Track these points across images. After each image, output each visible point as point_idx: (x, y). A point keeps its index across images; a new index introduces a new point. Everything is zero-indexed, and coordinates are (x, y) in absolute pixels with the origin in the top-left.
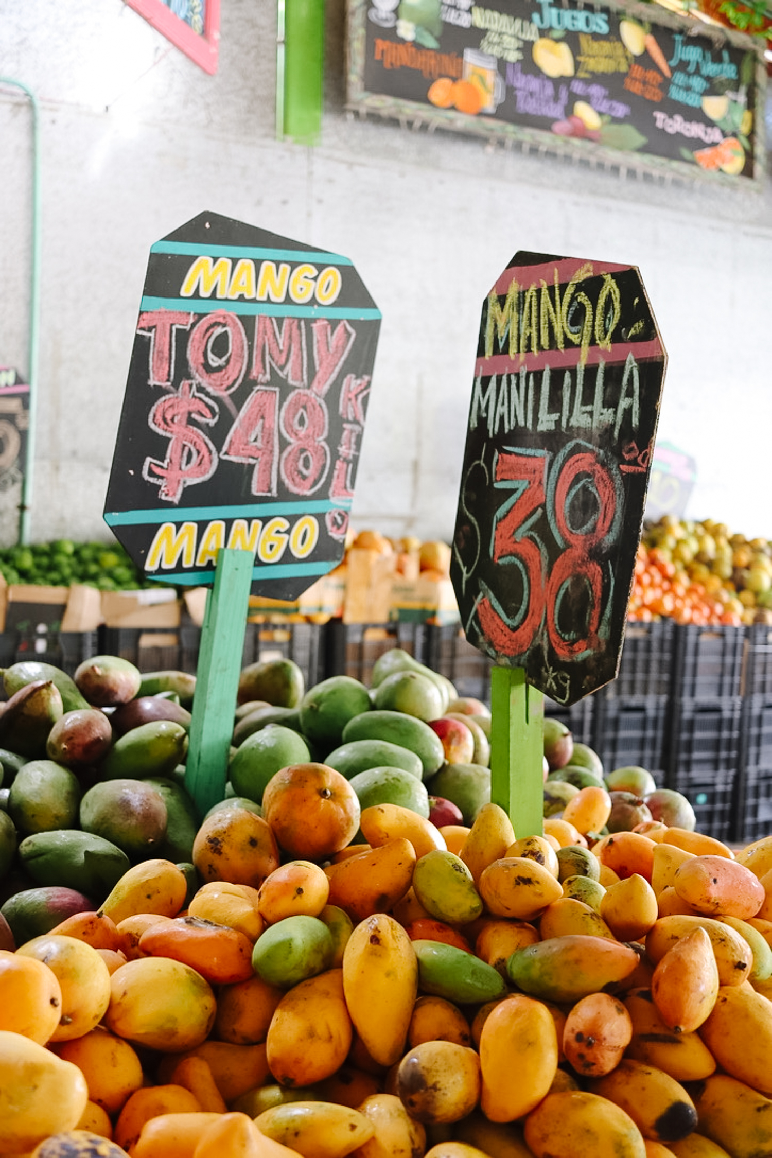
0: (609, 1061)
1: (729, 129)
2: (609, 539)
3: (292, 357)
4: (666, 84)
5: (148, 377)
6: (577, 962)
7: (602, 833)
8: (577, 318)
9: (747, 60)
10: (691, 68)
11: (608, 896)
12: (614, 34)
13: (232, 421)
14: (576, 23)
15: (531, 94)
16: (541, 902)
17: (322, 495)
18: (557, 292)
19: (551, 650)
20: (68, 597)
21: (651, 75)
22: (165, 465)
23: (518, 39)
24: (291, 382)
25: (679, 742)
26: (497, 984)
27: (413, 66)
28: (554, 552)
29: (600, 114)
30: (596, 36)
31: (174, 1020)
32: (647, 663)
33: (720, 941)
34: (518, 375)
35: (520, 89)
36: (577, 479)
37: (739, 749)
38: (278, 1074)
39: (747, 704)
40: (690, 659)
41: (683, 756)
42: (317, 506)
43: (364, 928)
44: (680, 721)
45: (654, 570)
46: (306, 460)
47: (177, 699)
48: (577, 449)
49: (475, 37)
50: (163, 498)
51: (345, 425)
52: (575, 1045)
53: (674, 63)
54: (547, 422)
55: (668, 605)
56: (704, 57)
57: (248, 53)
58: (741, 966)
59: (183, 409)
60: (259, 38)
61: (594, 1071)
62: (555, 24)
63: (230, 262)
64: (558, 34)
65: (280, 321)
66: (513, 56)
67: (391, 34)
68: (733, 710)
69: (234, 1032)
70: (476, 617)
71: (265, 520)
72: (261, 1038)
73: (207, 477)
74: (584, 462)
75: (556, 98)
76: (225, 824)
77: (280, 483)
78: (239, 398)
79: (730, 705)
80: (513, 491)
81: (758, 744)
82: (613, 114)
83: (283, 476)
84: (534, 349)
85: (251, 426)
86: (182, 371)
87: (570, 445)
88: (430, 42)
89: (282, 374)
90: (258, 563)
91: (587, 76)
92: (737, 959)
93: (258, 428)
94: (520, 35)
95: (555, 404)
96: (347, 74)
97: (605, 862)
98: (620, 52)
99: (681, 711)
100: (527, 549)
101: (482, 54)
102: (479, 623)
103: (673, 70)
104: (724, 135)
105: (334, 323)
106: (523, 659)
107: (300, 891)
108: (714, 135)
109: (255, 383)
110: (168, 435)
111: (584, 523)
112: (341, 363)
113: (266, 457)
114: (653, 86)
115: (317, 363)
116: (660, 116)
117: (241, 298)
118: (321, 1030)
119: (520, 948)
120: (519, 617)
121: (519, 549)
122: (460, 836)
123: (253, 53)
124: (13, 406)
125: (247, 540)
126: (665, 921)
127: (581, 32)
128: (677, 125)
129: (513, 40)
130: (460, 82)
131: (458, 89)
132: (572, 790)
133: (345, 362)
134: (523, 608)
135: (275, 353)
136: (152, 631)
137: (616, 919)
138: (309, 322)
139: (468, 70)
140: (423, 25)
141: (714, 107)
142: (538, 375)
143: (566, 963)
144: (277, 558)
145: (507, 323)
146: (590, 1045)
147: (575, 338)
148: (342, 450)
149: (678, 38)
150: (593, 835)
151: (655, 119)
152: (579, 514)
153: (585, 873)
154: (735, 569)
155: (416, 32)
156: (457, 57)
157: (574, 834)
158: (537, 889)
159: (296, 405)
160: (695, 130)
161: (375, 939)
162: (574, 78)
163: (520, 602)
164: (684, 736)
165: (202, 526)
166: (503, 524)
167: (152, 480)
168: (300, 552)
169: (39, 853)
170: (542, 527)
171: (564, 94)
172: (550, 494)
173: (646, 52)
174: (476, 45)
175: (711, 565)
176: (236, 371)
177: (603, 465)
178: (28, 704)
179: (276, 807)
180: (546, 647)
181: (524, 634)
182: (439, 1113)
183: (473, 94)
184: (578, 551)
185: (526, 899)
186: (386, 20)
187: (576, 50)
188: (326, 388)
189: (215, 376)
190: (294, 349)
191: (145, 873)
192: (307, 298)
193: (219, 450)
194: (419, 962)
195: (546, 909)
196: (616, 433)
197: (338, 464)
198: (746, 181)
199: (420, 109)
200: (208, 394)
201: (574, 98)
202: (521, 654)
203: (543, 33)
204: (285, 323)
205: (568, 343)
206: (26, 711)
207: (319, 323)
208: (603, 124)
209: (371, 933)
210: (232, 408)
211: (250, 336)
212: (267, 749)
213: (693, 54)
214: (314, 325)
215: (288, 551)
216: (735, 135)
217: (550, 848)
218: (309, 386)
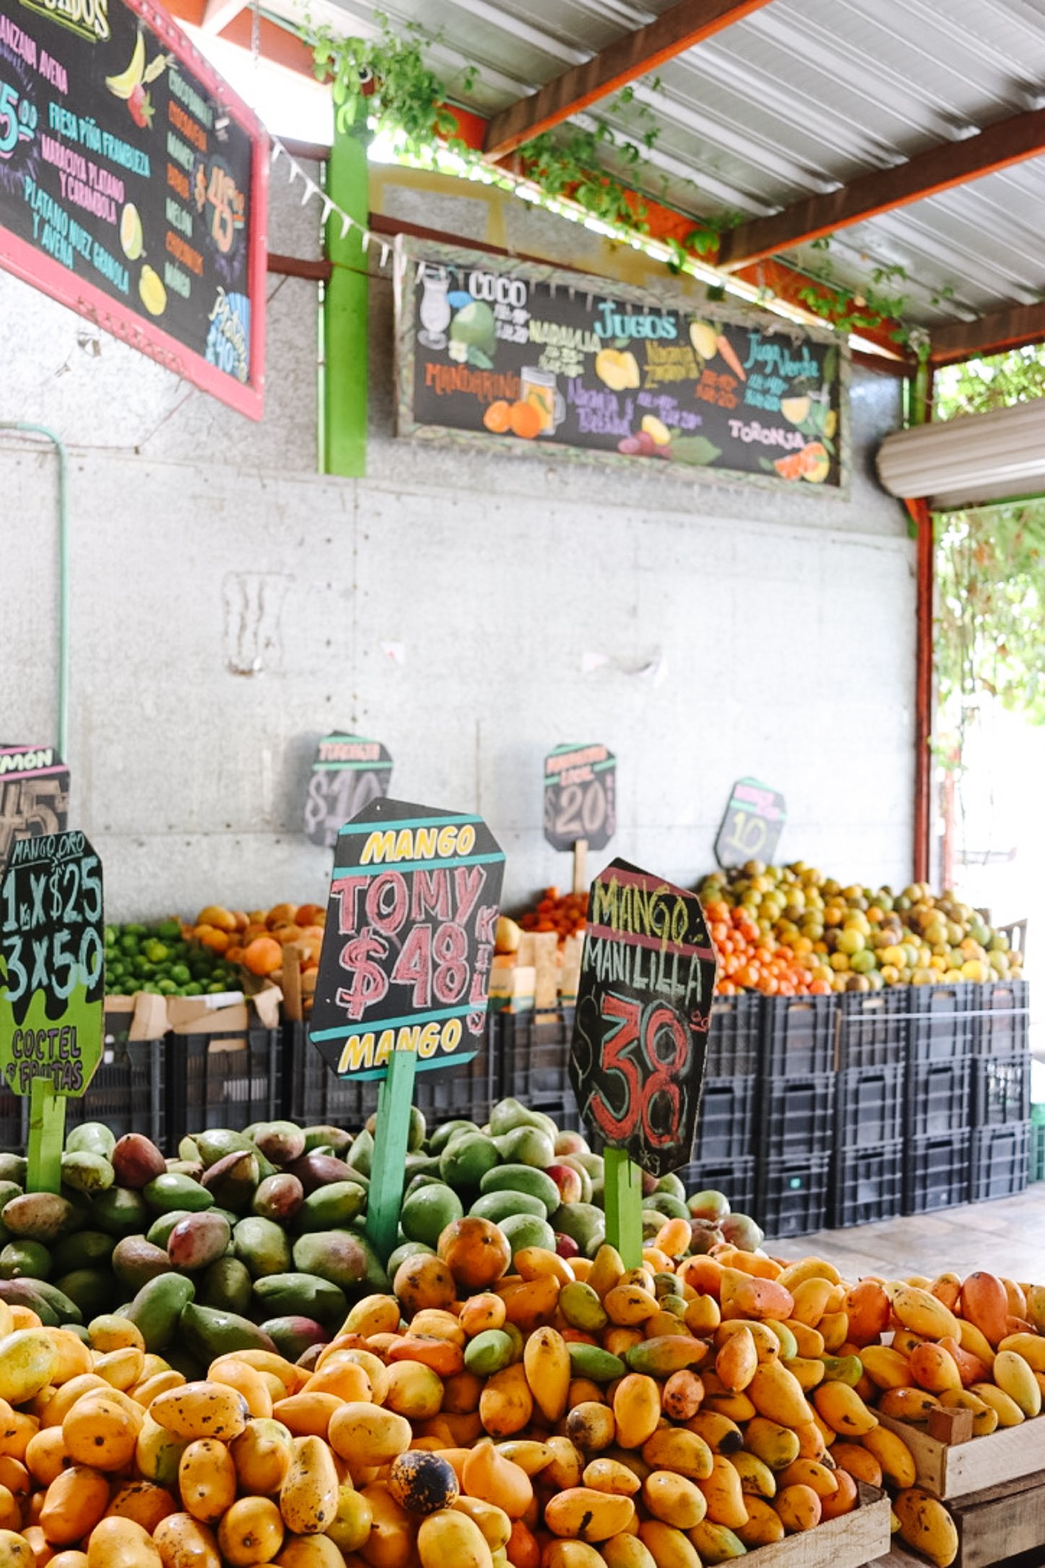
0: (691, 1410)
1: (811, 431)
2: (684, 1071)
3: (441, 899)
4: (741, 389)
5: (338, 928)
6: (670, 1351)
7: (685, 1255)
8: (659, 918)
9: (830, 355)
10: (768, 370)
11: (689, 1308)
12: (684, 337)
13: (398, 954)
14: (641, 329)
15: (594, 411)
16: (645, 1315)
17: (464, 1002)
18: (645, 896)
19: (646, 1139)
20: (135, 1006)
21: (725, 380)
22: (351, 992)
23: (579, 351)
24: (440, 918)
25: (769, 1122)
26: (621, 1368)
27: (468, 390)
28: (647, 1073)
29: (670, 427)
30: (663, 342)
31: (423, 1398)
32: (733, 1039)
33: (758, 1336)
34: (618, 944)
35: (583, 407)
36: (661, 1026)
37: (835, 1129)
38: (490, 1429)
39: (842, 1077)
40: (778, 1034)
41: (774, 1138)
42: (460, 1011)
43: (536, 1337)
44: (771, 1100)
45: (738, 935)
46: (452, 976)
47: (333, 1153)
48: (660, 1007)
49: (532, 353)
50: (350, 1017)
51: (481, 946)
52: (671, 1401)
53: (748, 365)
54: (639, 983)
55: (753, 976)
56: (782, 356)
57: (286, 378)
58: (771, 1351)
59: (363, 949)
60: (298, 361)
61: (683, 1416)
62: (618, 332)
63: (394, 834)
64: (621, 343)
65: (431, 872)
66: (573, 371)
67: (442, 356)
68: (827, 1086)
69: (455, 1407)
70: (590, 1107)
71: (423, 1026)
72: (476, 1408)
73: (381, 997)
74: (666, 1016)
75: (621, 414)
76: (419, 1267)
77: (434, 996)
78: (402, 936)
79: (822, 1080)
80: (616, 1024)
81: (856, 1122)
82: (684, 425)
83: (436, 990)
84: (630, 929)
85: (412, 955)
86: (363, 921)
87: (656, 1002)
88: (484, 363)
89: (433, 913)
90: (419, 1059)
91: (655, 386)
92: (769, 1346)
93: (417, 957)
94: (580, 347)
95: (645, 972)
96: (397, 405)
97: (688, 1281)
98: (690, 356)
99: (771, 1091)
100: (628, 1067)
101: (541, 371)
102: (593, 1113)
103: (748, 372)
104: (806, 438)
105: (470, 868)
106: (626, 1143)
107: (491, 1314)
108: (796, 441)
109: (414, 922)
110: (353, 970)
111: (666, 1057)
112: (476, 899)
113: (423, 978)
114: (726, 392)
115: (458, 900)
116: (735, 424)
117: (403, 860)
118: (516, 1400)
119: (633, 1345)
120: (622, 1112)
121: (621, 1065)
122: (584, 1267)
123: (292, 377)
124: (51, 787)
125: (410, 1042)
126: (726, 1324)
127: (646, 338)
128: (755, 433)
129: (573, 353)
130: (517, 404)
131: (516, 410)
132: (661, 1217)
133: (480, 897)
134: (625, 1107)
135: (428, 898)
136: (221, 1036)
137: (694, 1324)
138: (452, 870)
139: (525, 391)
140: (476, 345)
141: (795, 409)
142: (633, 949)
143: (663, 1352)
144: (432, 1054)
145: (610, 905)
146: (679, 1400)
147: (658, 932)
148: (478, 965)
149: (754, 337)
150: (678, 1257)
151: (731, 428)
152: (663, 1051)
153: (673, 1292)
154: (827, 927)
155: (468, 351)
156: (513, 376)
157: (664, 1259)
158: (643, 1306)
159: (443, 935)
160: (774, 436)
161: (545, 1343)
162: (641, 389)
163: (623, 1102)
164: (775, 1116)
165: (378, 1034)
166: (610, 1045)
167: (343, 1005)
168: (449, 1047)
169: (274, 1292)
170: (637, 1052)
171: (629, 408)
172: (643, 1031)
173: (718, 354)
174: (534, 362)
175: (801, 922)
176: (400, 917)
177: (679, 1021)
178: (234, 1170)
179: (451, 1252)
180: (642, 1136)
181: (627, 1125)
182: (593, 1443)
183: (533, 416)
184: (663, 1075)
185: (636, 1314)
186: (437, 342)
187: (641, 359)
188: (465, 919)
189: (385, 921)
190: (442, 893)
191: (371, 1305)
192: (451, 852)
193: (389, 977)
194: (571, 1357)
195: (649, 1319)
196: (687, 1002)
197: (475, 976)
198: (833, 490)
199: (474, 438)
200: (381, 936)
201: (640, 412)
202: (624, 1139)
203: (605, 343)
204: (435, 873)
205: (654, 934)
206: (232, 1176)
207: (460, 870)
208: (672, 438)
209: (541, 1339)
210: (398, 943)
211: (410, 888)
212: (432, 1204)
213: (770, 353)
214: (456, 873)
215: (439, 1047)
216: (818, 439)
217: (648, 1274)
218: (453, 920)
